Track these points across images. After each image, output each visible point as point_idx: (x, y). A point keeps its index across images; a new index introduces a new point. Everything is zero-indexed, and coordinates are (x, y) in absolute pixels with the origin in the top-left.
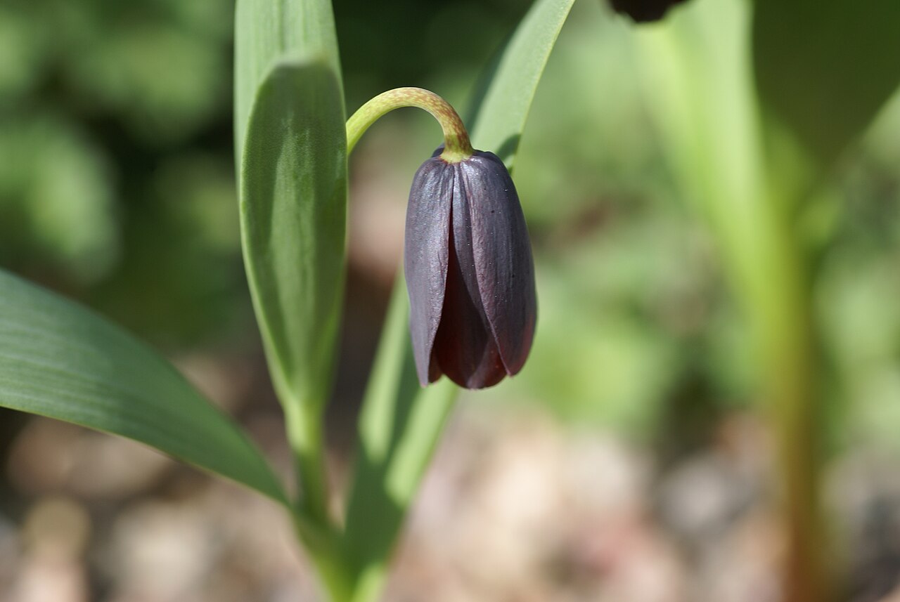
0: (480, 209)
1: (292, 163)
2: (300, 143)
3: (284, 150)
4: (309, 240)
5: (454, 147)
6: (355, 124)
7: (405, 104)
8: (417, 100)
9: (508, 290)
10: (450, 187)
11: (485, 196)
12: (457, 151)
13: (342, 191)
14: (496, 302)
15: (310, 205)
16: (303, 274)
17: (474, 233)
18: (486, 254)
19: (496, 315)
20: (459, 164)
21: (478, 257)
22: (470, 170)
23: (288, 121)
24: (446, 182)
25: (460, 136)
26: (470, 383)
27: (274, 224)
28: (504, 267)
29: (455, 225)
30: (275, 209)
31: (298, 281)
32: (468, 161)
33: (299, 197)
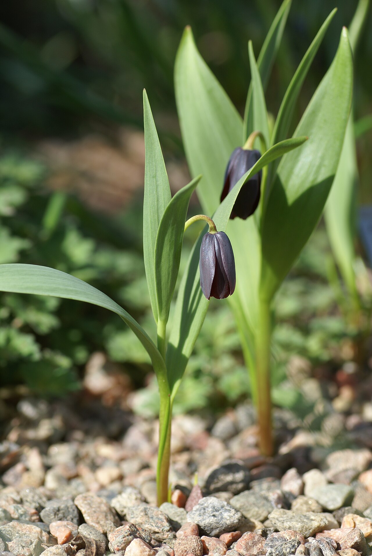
0: (222, 245)
1: (170, 237)
2: (173, 230)
3: (168, 232)
4: (171, 263)
5: (213, 230)
6: (187, 223)
7: (199, 219)
8: (202, 217)
9: (231, 267)
10: (214, 239)
11: (223, 241)
12: (214, 231)
13: (181, 247)
14: (228, 270)
15: (172, 251)
16: (169, 274)
17: (221, 251)
18: (225, 257)
19: (229, 274)
20: (215, 234)
21: (223, 258)
22: (219, 235)
23: (171, 222)
24: (212, 238)
25: (214, 227)
26: (220, 296)
27: (162, 257)
28: (230, 260)
29: (216, 249)
30: (163, 252)
31: (167, 276)
32: (217, 233)
33: (170, 248)
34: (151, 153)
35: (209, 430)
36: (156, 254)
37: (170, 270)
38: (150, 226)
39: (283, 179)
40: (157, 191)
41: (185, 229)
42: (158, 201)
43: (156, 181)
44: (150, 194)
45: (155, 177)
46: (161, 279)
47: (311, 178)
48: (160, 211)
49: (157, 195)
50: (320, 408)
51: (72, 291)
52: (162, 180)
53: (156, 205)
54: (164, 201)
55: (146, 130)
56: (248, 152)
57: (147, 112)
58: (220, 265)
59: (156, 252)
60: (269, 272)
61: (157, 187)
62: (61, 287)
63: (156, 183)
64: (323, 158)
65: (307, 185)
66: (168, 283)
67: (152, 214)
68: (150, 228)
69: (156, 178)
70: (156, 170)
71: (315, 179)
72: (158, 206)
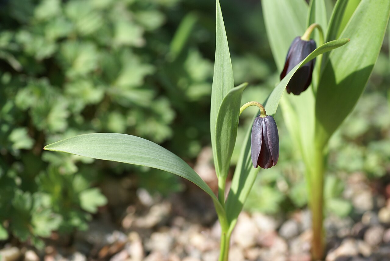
0: (269, 127)
1: (227, 118)
2: (230, 113)
3: (226, 114)
4: (229, 137)
8: (255, 104)
9: (275, 145)
11: (270, 124)
12: (263, 115)
15: (230, 128)
16: (227, 145)
17: (268, 133)
18: (270, 137)
19: (272, 151)
20: (264, 118)
21: (268, 138)
22: (267, 119)
23: (228, 107)
24: (261, 122)
25: (264, 112)
26: (265, 167)
27: (222, 132)
28: (274, 140)
29: (264, 131)
30: (222, 129)
31: (225, 146)
32: (266, 117)
33: (228, 126)
34: (221, 47)
35: (278, 231)
36: (217, 130)
37: (228, 142)
38: (216, 104)
39: (333, 62)
40: (223, 77)
41: (240, 112)
42: (223, 85)
43: (223, 69)
44: (217, 79)
45: (222, 65)
46: (220, 148)
47: (355, 65)
48: (224, 93)
49: (223, 80)
50: (367, 219)
51: (145, 158)
52: (228, 69)
53: (221, 88)
54: (228, 85)
55: (217, 29)
56: (305, 43)
57: (219, 14)
58: (266, 143)
59: (216, 128)
60: (321, 129)
61: (223, 74)
62: (137, 155)
63: (223, 71)
64: (365, 50)
65: (351, 70)
66: (226, 150)
67: (218, 95)
68: (216, 106)
69: (223, 67)
70: (223, 61)
71: (359, 66)
72: (223, 89)
